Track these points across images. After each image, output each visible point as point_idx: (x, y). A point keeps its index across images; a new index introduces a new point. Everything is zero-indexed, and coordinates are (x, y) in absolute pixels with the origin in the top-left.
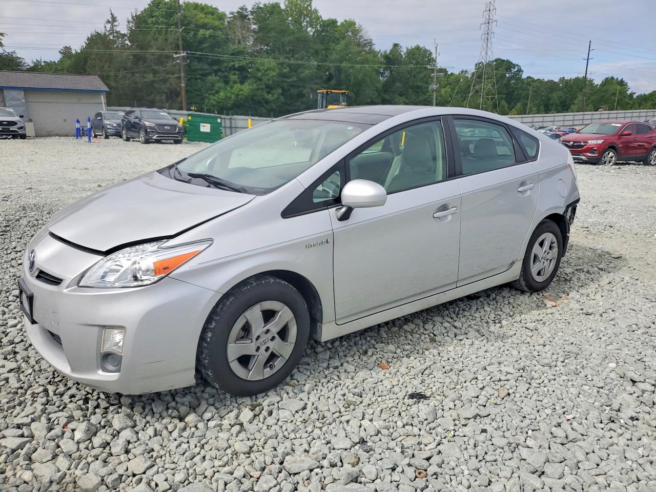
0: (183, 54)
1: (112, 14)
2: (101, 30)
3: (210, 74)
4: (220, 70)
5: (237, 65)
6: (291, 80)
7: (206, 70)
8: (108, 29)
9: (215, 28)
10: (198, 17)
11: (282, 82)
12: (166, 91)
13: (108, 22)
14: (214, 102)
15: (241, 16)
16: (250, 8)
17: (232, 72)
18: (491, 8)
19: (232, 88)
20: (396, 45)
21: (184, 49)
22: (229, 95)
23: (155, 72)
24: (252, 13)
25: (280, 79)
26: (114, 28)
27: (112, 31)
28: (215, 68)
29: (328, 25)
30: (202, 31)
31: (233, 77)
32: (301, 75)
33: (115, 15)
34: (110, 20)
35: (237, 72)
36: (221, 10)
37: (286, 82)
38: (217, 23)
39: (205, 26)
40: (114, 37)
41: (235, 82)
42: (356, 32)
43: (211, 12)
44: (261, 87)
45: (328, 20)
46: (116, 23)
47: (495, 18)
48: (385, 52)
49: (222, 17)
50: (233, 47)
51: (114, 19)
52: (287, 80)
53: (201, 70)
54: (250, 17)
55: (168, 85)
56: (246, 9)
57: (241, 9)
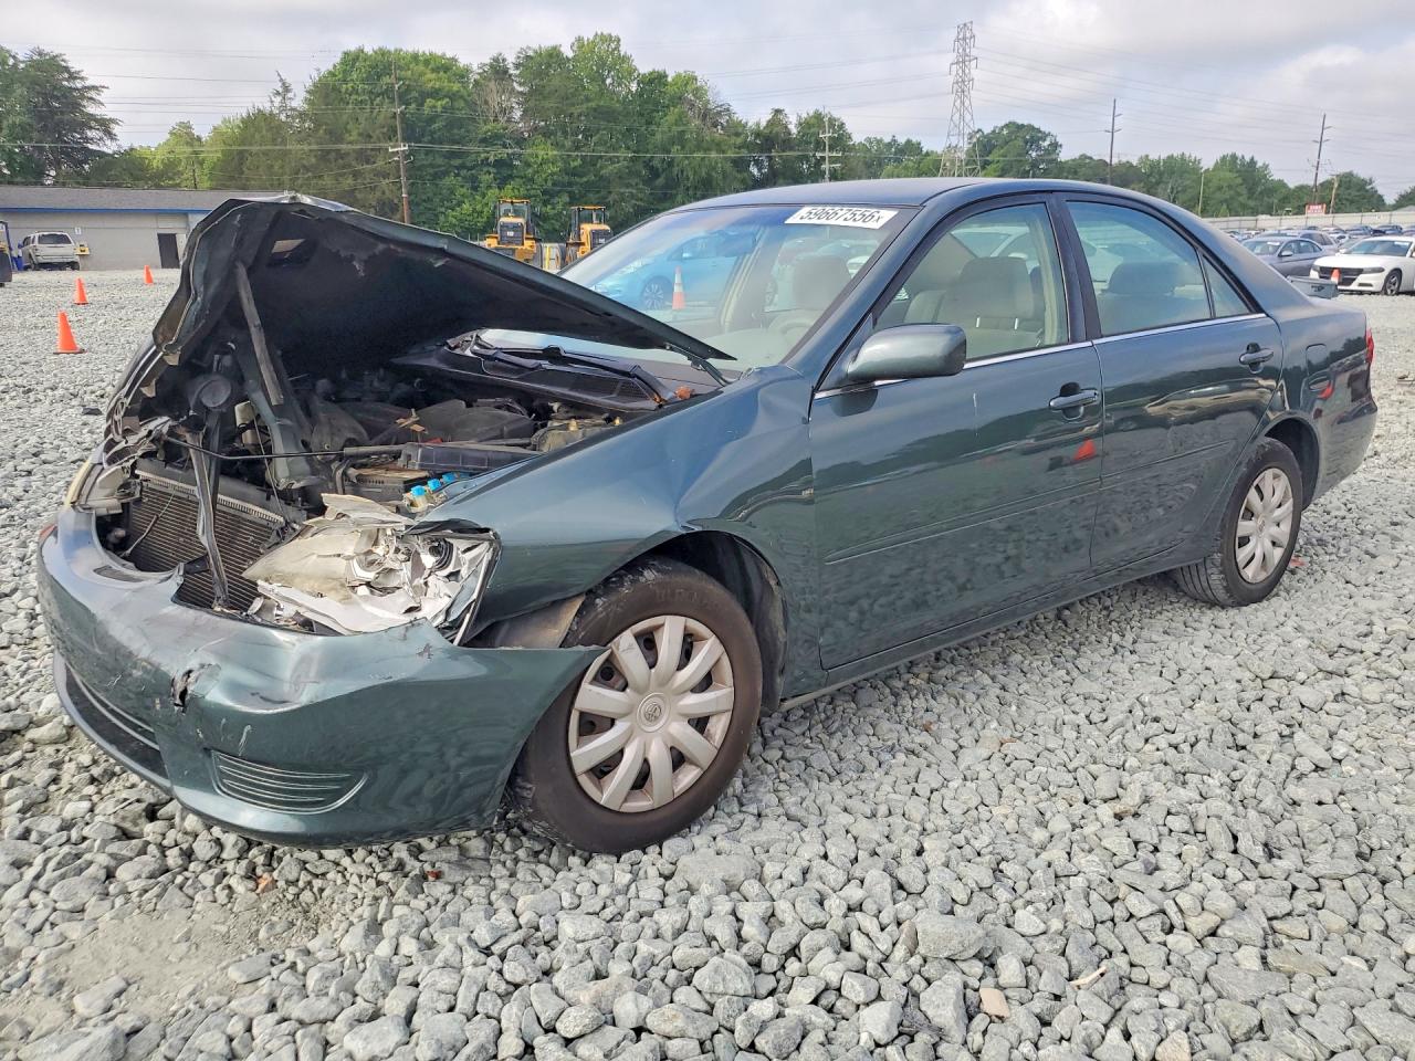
0: (403, 148)
1: (281, 80)
2: (266, 106)
3: (446, 173)
4: (462, 166)
5: (492, 159)
6: (585, 179)
7: (440, 166)
8: (276, 104)
9: (453, 96)
10: (424, 79)
11: (570, 184)
12: (374, 203)
13: (278, 93)
14: (454, 221)
15: (498, 70)
16: (511, 59)
17: (485, 169)
18: (968, 35)
19: (484, 195)
20: (778, 112)
21: (406, 139)
22: (479, 207)
23: (356, 175)
24: (517, 66)
25: (566, 178)
26: (288, 102)
27: (283, 108)
28: (457, 162)
29: (651, 82)
30: (430, 102)
31: (485, 178)
32: (603, 172)
33: (288, 81)
34: (280, 90)
35: (492, 170)
36: (463, 61)
37: (577, 183)
38: (456, 87)
39: (435, 94)
40: (287, 116)
41: (489, 187)
42: (699, 93)
43: (445, 67)
44: (532, 192)
45: (651, 74)
46: (290, 95)
47: (974, 52)
48: (758, 124)
49: (463, 75)
50: (486, 128)
51: (287, 89)
52: (577, 179)
53: (432, 166)
54: (511, 72)
55: (378, 194)
56: (504, 60)
57: (496, 60)
